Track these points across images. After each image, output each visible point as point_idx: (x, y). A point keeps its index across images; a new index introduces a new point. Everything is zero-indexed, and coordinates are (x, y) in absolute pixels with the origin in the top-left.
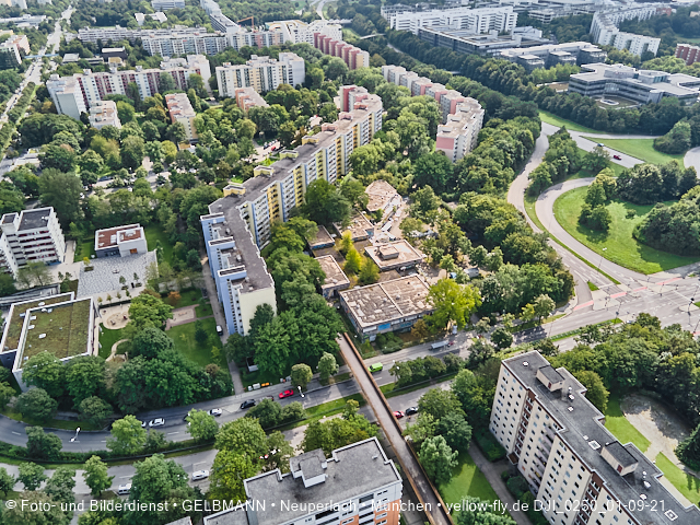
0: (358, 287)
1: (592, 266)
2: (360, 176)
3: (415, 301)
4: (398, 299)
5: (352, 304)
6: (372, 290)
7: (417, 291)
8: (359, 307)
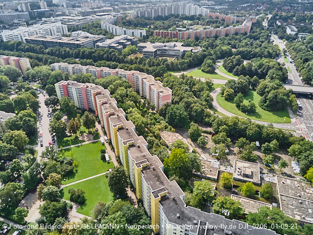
0: (275, 204)
4: (300, 196)
5: (298, 218)
6: (284, 200)
7: (294, 185)
8: (303, 216)
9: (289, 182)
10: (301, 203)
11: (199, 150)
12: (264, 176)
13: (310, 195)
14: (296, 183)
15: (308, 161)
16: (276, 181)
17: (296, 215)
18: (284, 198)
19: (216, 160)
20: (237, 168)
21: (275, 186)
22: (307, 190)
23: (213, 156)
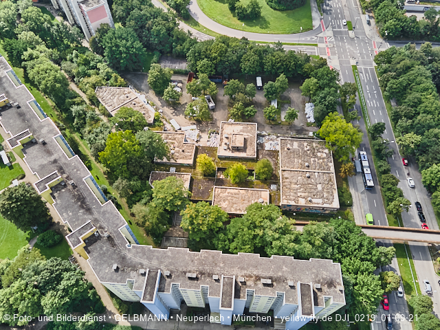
0: (273, 187)
1: (293, 44)
2: (77, 100)
3: (316, 156)
4: (308, 166)
5: (302, 202)
6: (286, 178)
7: (303, 149)
8: (309, 199)
9: (296, 145)
10: (309, 177)
11: (168, 111)
12: (264, 140)
13: (321, 160)
14: (305, 144)
15: (325, 105)
16: (278, 148)
17: (300, 199)
18: (286, 174)
19: (195, 127)
20: (223, 137)
21: (278, 156)
22: (319, 154)
23: (190, 119)
